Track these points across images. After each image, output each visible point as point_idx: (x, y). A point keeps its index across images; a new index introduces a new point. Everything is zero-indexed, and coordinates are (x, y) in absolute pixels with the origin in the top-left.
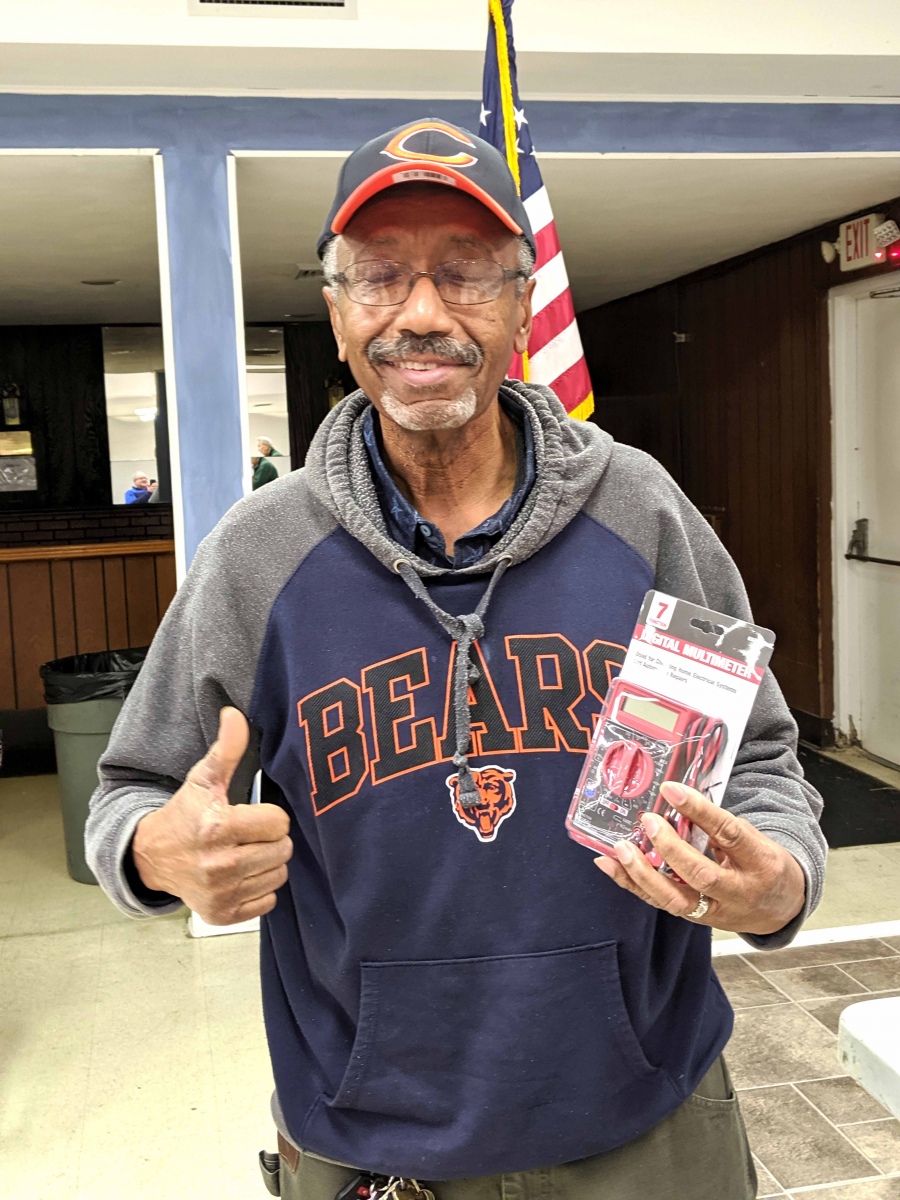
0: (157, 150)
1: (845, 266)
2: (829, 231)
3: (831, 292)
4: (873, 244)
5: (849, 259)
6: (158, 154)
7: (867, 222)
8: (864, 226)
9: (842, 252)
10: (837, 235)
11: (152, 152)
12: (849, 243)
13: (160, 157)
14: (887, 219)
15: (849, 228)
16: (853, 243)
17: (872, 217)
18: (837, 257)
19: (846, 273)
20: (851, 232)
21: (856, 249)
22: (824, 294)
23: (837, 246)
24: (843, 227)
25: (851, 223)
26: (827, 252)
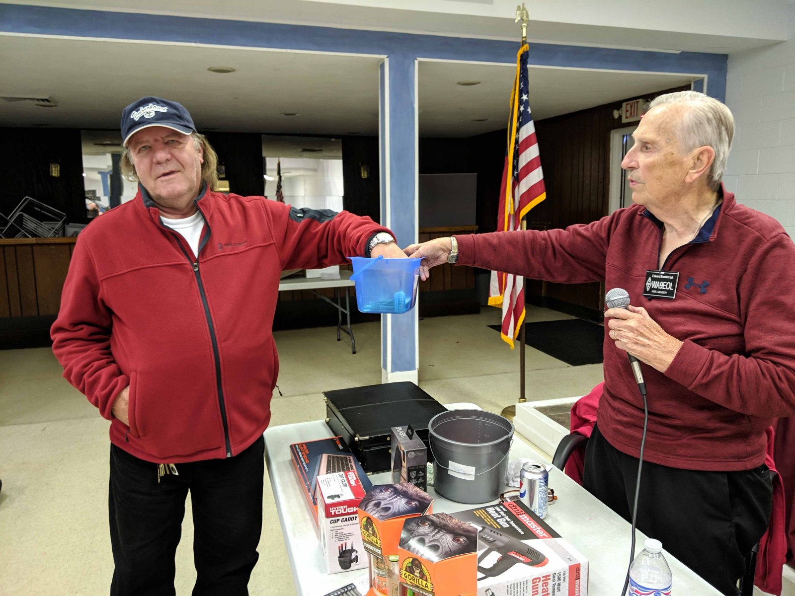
0: (387, 56)
1: (624, 120)
4: (640, 112)
5: (627, 118)
6: (387, 57)
7: (637, 102)
9: (623, 114)
10: (621, 107)
11: (384, 56)
12: (627, 111)
13: (388, 59)
15: (627, 104)
16: (630, 111)
17: (641, 100)
18: (620, 117)
19: (624, 123)
20: (629, 107)
21: (631, 114)
22: (610, 133)
23: (620, 112)
24: (624, 104)
25: (629, 102)
26: (616, 114)
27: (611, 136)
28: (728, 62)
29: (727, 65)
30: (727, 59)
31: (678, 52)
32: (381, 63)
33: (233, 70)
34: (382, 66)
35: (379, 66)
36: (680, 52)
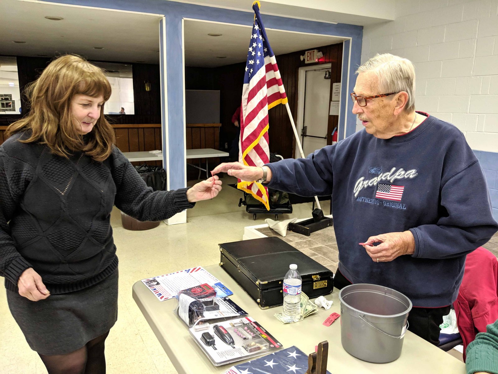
1: (306, 62)
2: (302, 52)
3: (300, 68)
4: (315, 57)
5: (308, 60)
7: (314, 51)
8: (313, 52)
9: (306, 58)
10: (305, 54)
11: (163, 16)
12: (308, 56)
13: (165, 17)
14: (319, 51)
15: (308, 52)
17: (315, 50)
18: (304, 60)
19: (306, 64)
20: (309, 54)
21: (310, 58)
22: (298, 69)
23: (304, 57)
24: (306, 52)
25: (309, 51)
27: (299, 71)
28: (363, 31)
29: (363, 32)
30: (363, 29)
31: (336, 23)
32: (160, 20)
33: (63, 19)
34: (161, 21)
35: (159, 21)
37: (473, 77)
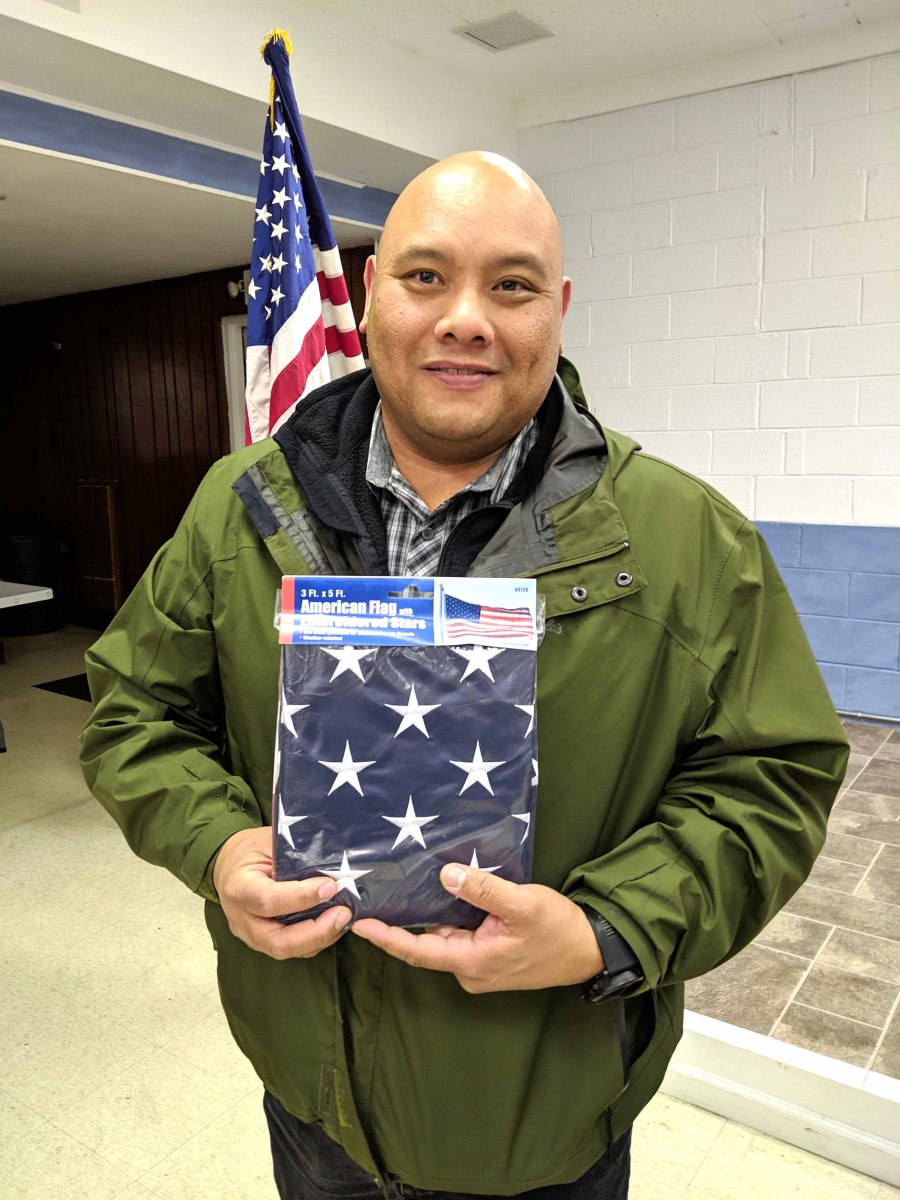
3: (224, 321)
26: (234, 289)
27: (223, 327)
31: (361, 186)
36: (363, 186)
37: (761, 335)
